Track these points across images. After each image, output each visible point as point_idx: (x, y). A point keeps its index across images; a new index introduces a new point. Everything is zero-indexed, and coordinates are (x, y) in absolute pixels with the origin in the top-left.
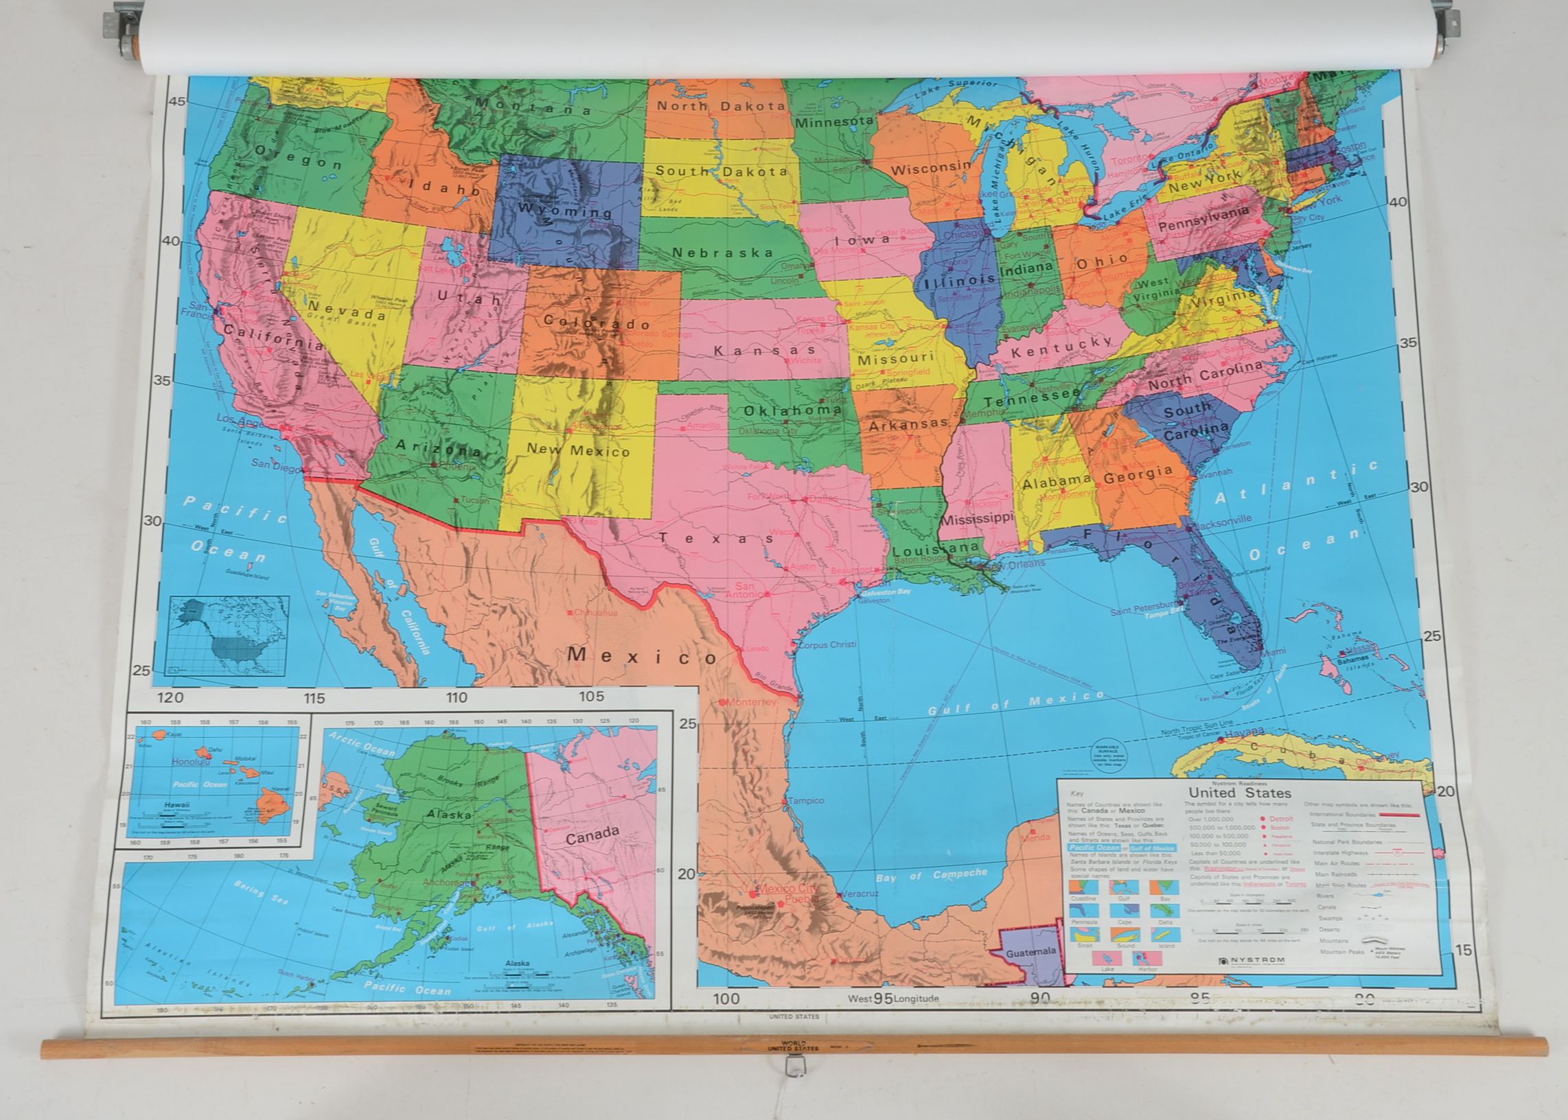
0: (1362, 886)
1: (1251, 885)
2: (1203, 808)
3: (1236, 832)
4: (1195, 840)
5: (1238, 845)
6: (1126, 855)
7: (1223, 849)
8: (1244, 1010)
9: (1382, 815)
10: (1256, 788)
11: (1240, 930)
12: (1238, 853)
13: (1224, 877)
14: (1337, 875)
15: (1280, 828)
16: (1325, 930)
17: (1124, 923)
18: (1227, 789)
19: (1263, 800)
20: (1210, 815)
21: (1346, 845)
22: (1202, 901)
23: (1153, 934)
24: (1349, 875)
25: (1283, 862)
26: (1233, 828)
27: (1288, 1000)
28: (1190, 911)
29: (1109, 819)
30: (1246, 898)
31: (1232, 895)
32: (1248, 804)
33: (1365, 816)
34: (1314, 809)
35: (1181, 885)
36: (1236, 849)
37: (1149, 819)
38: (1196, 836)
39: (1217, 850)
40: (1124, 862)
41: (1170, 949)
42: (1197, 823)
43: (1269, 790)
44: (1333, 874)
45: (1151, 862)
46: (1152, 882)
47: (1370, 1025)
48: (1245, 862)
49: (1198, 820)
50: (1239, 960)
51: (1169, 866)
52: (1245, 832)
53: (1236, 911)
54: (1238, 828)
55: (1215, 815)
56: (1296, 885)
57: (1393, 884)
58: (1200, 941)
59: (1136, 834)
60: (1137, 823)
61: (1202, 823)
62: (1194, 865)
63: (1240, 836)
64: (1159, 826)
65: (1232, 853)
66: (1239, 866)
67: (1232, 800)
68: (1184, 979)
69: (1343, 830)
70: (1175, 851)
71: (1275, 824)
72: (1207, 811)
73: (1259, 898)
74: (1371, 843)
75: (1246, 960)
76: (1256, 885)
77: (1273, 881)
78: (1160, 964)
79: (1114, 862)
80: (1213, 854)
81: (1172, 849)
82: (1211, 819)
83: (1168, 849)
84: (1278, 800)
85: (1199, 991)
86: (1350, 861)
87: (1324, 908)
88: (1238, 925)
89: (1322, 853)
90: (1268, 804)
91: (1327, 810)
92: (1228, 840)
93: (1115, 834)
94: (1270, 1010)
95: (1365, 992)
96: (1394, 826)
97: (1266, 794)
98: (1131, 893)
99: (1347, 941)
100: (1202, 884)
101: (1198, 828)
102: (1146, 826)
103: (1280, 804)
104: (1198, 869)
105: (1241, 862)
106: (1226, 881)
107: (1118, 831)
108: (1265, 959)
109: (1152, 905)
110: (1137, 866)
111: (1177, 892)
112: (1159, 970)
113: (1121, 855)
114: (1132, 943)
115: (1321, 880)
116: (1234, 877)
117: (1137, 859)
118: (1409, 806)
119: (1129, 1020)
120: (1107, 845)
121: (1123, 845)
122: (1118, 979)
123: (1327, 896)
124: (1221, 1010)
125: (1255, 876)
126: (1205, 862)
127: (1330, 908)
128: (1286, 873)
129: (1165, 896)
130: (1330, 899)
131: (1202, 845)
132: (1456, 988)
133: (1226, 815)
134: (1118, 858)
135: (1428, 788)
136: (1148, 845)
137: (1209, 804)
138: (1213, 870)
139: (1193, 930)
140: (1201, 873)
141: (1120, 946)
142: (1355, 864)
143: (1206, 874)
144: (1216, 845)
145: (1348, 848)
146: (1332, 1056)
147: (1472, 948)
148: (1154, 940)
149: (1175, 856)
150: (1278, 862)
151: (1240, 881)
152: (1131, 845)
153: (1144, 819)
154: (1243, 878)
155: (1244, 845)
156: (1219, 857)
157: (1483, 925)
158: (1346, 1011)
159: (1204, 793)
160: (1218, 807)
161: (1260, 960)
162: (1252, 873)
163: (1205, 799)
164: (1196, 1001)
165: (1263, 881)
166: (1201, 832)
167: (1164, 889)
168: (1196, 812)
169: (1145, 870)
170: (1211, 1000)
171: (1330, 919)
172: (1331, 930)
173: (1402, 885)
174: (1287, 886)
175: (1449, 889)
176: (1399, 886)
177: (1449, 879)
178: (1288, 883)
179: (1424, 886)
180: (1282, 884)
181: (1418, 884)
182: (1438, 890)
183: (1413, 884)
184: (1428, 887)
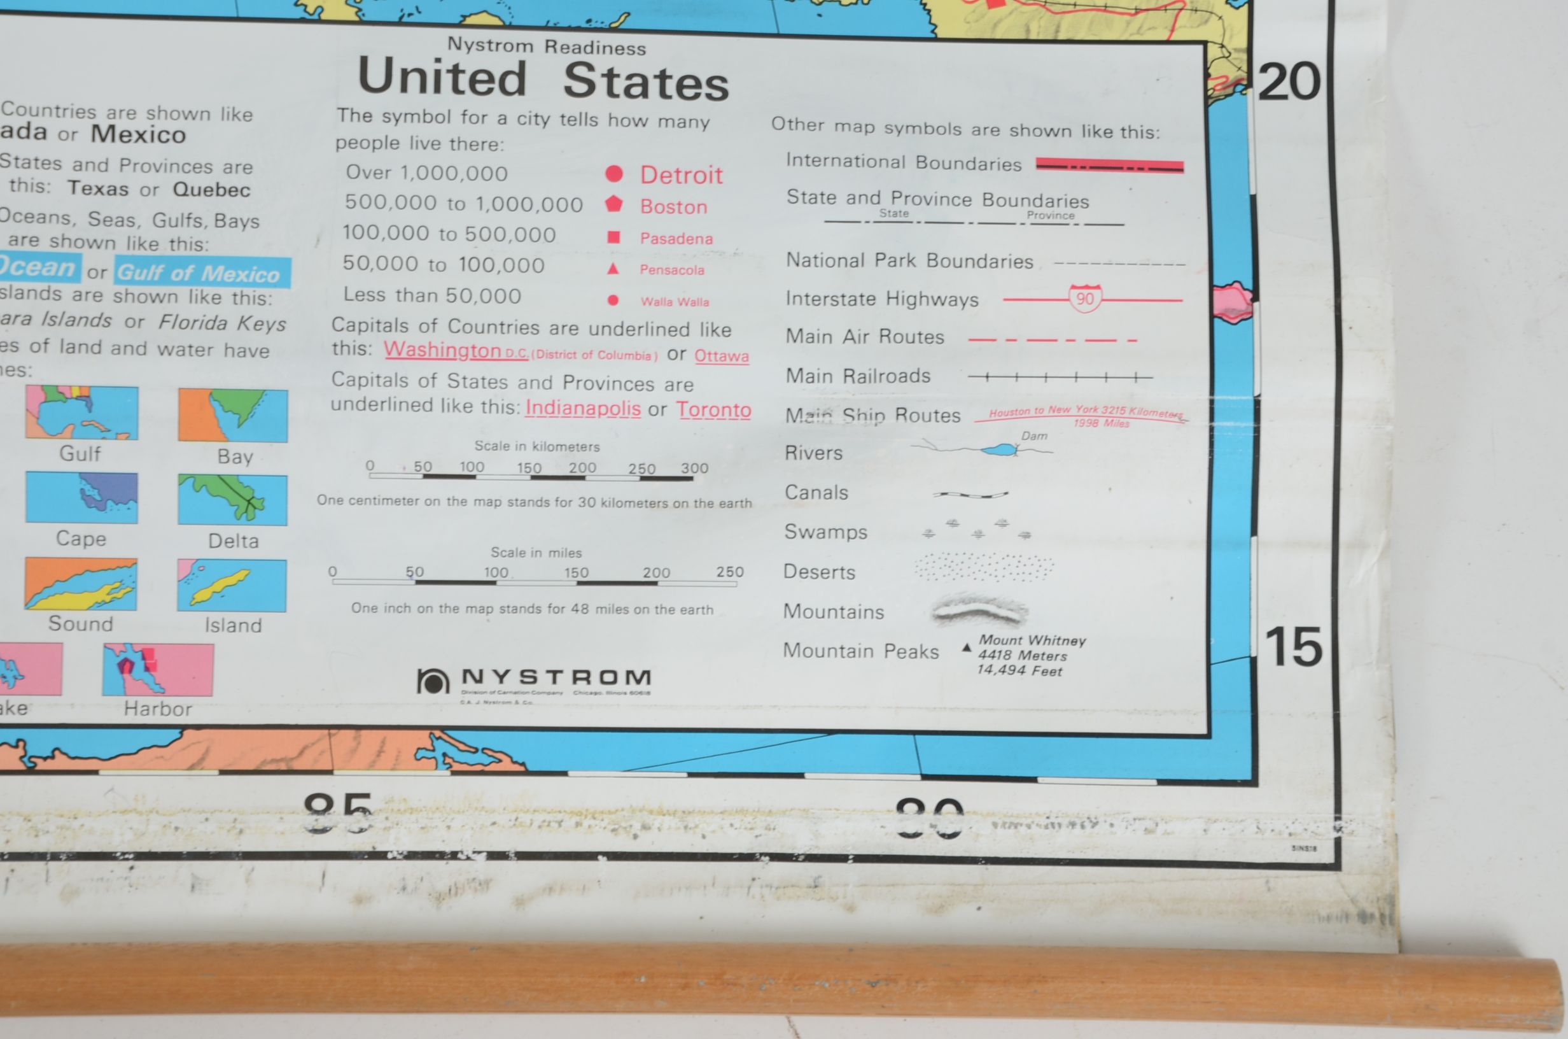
0: (945, 417)
1: (552, 409)
2: (402, 132)
3: (511, 220)
4: (357, 248)
5: (513, 265)
6: (98, 296)
7: (460, 279)
8: (493, 856)
9: (1044, 164)
10: (604, 64)
11: (504, 572)
12: (512, 296)
13: (454, 381)
14: (864, 378)
15: (670, 208)
16: (803, 573)
17: (77, 540)
18: (500, 63)
19: (624, 107)
20: (430, 158)
21: (904, 270)
22: (370, 465)
23: (184, 580)
24: (904, 377)
25: (672, 331)
26: (504, 204)
27: (657, 821)
28: (324, 500)
29: (46, 164)
30: (532, 457)
31: (480, 446)
32: (568, 120)
33: (984, 166)
34: (803, 142)
35: (296, 408)
36: (506, 282)
37: (196, 168)
38: (367, 232)
39: (437, 283)
40: (88, 321)
41: (243, 636)
42: (372, 187)
43: (651, 72)
44: (849, 374)
45: (189, 324)
46: (187, 396)
47: (939, 909)
48: (535, 329)
49: (378, 174)
50: (490, 680)
51: (254, 339)
52: (542, 220)
53: (492, 503)
54: (523, 204)
55: (444, 157)
56: (717, 412)
57: (1057, 411)
58: (358, 608)
59: (143, 219)
60: (151, 179)
61: (394, 186)
62: (349, 338)
63: (526, 235)
64: (232, 191)
65: (492, 296)
66: (512, 342)
67: (514, 106)
68: (284, 746)
69: (900, 219)
70: (285, 282)
71: (659, 193)
72: (415, 143)
73: (579, 457)
74: (995, 263)
75: (513, 680)
76: (569, 411)
77: (634, 397)
78: (206, 690)
79: (51, 320)
80: (422, 297)
81: (275, 275)
82: (428, 173)
83: (256, 276)
84: (677, 107)
85: (337, 787)
86: (911, 330)
87: (805, 494)
88: (496, 552)
89: (816, 300)
90: (641, 122)
91: (852, 144)
92: (482, 250)
93: (66, 219)
94: (592, 856)
95: (932, 793)
96: (1084, 202)
97: (639, 87)
98: (105, 432)
99: (880, 614)
100: (372, 405)
101: (376, 202)
102: (184, 191)
103: (683, 124)
104: (362, 350)
105: (523, 329)
106: (462, 395)
107: (80, 206)
108: (581, 676)
109: (183, 478)
110: (134, 337)
111: (278, 433)
112: (201, 711)
113: (78, 296)
114: (102, 615)
115: (804, 395)
116: (492, 383)
117: (133, 309)
118: (1151, 134)
119: (69, 894)
120: (28, 257)
121: (92, 258)
122: (40, 743)
123: (819, 453)
124: (411, 856)
125: (568, 380)
126: (389, 327)
127: (829, 494)
128: (684, 370)
129: (234, 447)
130: (830, 463)
131: (387, 263)
132: (1253, 782)
133: (482, 158)
134: (68, 306)
135: (1226, 70)
136: (182, 262)
137: (426, 117)
138: (418, 354)
139: (333, 572)
140: (374, 364)
141: (56, 624)
142: (929, 338)
143: (389, 369)
144: (437, 266)
145: (908, 281)
146: (796, 1019)
147: (1324, 639)
148: (188, 603)
149: (279, 304)
150: (651, 330)
151: (513, 395)
152: (120, 260)
153: (181, 168)
154: (524, 384)
155: (536, 266)
156: (443, 311)
157: (1372, 557)
158: (860, 859)
159: (414, 80)
160: (457, 128)
161: (565, 679)
162: (558, 369)
163: (414, 100)
164: (323, 821)
165: (596, 397)
166: (384, 219)
167: (228, 421)
168: (373, 145)
169: (164, 351)
170: (377, 821)
171: (822, 534)
172: (825, 573)
173: (1088, 414)
174: (682, 414)
175: (1257, 431)
176: (1078, 418)
177: (1259, 396)
178: (685, 404)
179: (1168, 419)
180: (663, 407)
181: (1147, 412)
182: (1216, 433)
183: (1128, 410)
184: (1182, 421)
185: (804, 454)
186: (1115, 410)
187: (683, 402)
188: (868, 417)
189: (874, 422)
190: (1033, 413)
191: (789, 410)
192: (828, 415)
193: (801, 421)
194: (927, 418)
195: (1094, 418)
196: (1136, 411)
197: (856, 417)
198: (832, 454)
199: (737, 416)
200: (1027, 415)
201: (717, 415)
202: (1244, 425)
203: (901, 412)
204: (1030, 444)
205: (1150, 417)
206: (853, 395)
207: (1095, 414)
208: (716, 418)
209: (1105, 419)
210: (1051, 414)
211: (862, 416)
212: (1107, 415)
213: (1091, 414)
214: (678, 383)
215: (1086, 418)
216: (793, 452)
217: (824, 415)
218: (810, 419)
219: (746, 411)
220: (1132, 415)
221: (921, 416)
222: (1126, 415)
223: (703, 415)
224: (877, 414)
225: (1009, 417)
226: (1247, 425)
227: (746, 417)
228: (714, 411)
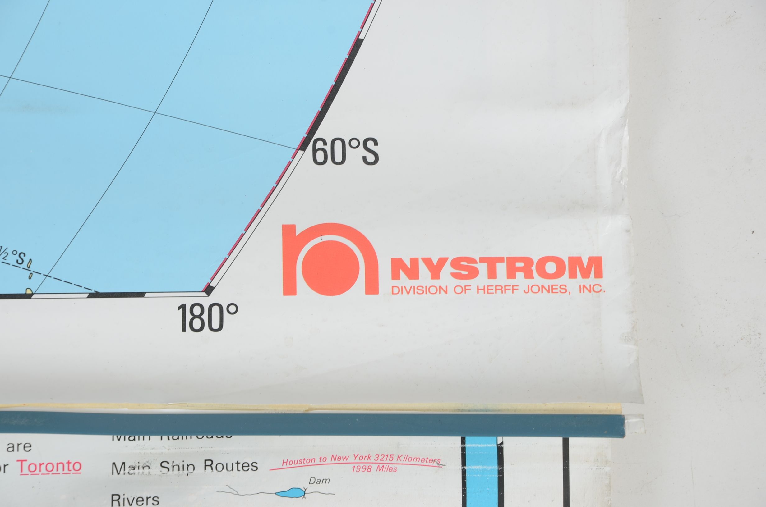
0: (245, 467)
56: (52, 468)
57: (337, 459)
123: (140, 500)
173: (363, 461)
174: (22, 471)
175: (501, 473)
176: (354, 465)
177: (502, 443)
178: (24, 462)
179: (428, 464)
180: (5, 466)
181: (413, 459)
182: (468, 475)
183: (395, 458)
184: (440, 465)
185: (126, 501)
186: (386, 457)
187: (22, 461)
188: (181, 468)
189: (186, 471)
190: (317, 462)
191: (114, 464)
192: (147, 468)
193: (124, 473)
194: (230, 468)
195: (368, 465)
196: (402, 458)
197: (171, 469)
198: (150, 500)
199: (69, 470)
200: (313, 463)
201: (52, 470)
202: (489, 468)
203: (209, 463)
204: (315, 487)
205: (414, 463)
206: (168, 450)
207: (369, 461)
208: (51, 473)
209: (377, 465)
210: (333, 461)
211: (176, 468)
212: (379, 461)
213: (366, 461)
214: (18, 445)
215: (362, 465)
216: (118, 500)
217: (143, 468)
218: (132, 472)
219: (77, 466)
220: (399, 462)
221: (225, 467)
222: (394, 461)
223: (40, 471)
224: (188, 466)
225: (298, 465)
226: (493, 468)
227: (77, 471)
228: (50, 467)
